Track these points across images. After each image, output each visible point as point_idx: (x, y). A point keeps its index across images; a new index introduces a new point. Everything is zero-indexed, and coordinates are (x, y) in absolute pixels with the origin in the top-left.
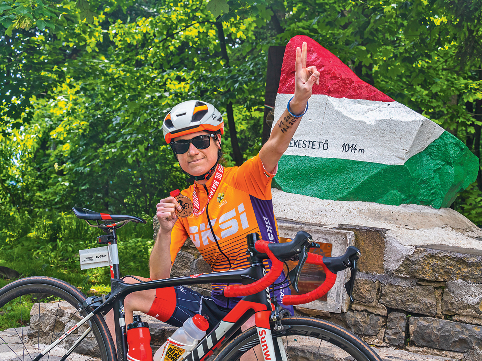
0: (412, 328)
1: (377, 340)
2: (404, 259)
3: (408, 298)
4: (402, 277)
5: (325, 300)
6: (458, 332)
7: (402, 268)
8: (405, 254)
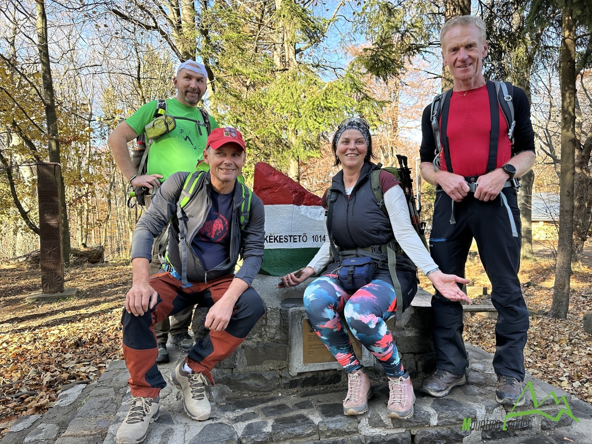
2: (410, 317)
4: (410, 330)
7: (409, 324)
8: (410, 314)
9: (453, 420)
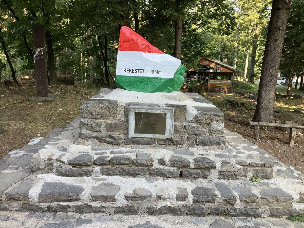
0: (198, 140)
1: (185, 146)
2: (194, 116)
3: (196, 130)
4: (193, 123)
5: (165, 134)
6: (215, 140)
7: (193, 119)
8: (194, 114)
9: (203, 167)
